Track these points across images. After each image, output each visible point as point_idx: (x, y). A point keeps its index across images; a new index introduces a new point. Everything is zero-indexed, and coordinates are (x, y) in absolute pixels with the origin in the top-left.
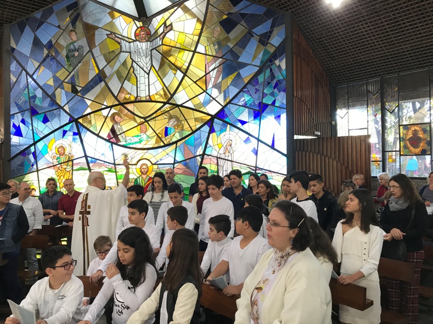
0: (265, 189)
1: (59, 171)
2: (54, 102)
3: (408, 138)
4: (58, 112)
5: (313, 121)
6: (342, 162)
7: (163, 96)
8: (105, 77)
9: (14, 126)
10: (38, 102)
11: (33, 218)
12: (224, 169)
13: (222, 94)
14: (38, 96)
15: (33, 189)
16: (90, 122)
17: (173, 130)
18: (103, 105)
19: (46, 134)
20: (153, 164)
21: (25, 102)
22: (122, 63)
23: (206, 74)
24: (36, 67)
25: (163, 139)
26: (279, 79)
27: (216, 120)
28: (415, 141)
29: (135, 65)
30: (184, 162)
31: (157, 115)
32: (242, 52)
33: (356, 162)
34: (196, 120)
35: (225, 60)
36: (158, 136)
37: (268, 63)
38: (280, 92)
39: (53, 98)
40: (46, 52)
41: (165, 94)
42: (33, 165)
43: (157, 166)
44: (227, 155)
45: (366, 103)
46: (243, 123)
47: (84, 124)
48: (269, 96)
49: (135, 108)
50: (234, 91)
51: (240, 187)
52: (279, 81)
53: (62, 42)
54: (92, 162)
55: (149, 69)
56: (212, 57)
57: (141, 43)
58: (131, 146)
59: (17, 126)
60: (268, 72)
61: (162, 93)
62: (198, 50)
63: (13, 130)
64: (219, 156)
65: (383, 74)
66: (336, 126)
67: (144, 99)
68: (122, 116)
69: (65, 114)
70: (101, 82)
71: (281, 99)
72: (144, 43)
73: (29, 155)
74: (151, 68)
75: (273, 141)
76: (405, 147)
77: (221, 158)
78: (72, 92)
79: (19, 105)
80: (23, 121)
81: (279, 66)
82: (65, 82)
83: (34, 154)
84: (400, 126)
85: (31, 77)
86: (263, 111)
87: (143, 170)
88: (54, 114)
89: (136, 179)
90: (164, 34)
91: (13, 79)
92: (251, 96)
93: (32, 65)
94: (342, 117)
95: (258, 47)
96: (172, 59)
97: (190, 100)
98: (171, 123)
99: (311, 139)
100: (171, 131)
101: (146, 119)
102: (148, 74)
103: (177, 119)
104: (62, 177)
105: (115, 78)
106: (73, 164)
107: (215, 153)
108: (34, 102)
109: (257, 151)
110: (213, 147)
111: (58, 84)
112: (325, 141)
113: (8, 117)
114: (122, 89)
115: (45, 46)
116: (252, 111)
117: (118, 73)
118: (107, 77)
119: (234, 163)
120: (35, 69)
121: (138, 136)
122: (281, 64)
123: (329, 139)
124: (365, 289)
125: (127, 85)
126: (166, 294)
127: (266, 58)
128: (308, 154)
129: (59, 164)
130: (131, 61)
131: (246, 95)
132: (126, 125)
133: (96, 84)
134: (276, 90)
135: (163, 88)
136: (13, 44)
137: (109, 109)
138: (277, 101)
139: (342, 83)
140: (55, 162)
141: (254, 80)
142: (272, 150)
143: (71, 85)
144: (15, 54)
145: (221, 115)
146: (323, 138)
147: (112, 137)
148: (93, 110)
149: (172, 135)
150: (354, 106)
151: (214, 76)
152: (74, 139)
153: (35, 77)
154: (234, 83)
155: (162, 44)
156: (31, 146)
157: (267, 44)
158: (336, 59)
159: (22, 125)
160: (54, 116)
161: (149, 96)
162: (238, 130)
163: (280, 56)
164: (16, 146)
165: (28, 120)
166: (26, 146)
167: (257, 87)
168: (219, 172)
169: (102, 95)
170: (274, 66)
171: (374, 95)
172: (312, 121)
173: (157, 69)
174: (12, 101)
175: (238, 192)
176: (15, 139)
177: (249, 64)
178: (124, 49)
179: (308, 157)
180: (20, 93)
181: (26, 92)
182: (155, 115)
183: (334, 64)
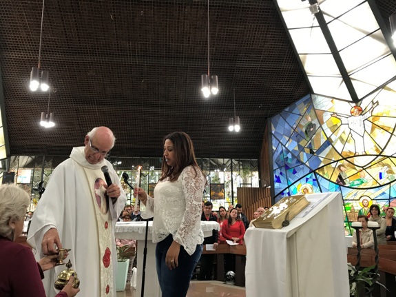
4: (302, 167)
7: (376, 151)
10: (289, 161)
14: (289, 158)
16: (324, 172)
18: (331, 160)
19: (295, 181)
21: (282, 162)
25: (379, 181)
29: (352, 132)
36: (374, 179)
39: (298, 158)
40: (292, 130)
43: (375, 200)
47: (320, 174)
53: (302, 123)
57: (356, 117)
58: (354, 187)
59: (278, 176)
63: (275, 179)
68: (346, 167)
69: (306, 168)
70: (329, 146)
72: (358, 117)
73: (285, 194)
74: (364, 133)
78: (310, 153)
79: (278, 164)
80: (281, 174)
82: (305, 148)
83: (288, 193)
85: (285, 146)
87: (364, 204)
89: (360, 210)
90: (373, 109)
91: (274, 148)
93: (284, 139)
98: (384, 170)
101: (364, 168)
102: (363, 137)
105: (339, 142)
108: (287, 161)
111: (300, 150)
113: (273, 171)
115: (292, 127)
117: (341, 139)
118: (333, 142)
120: (286, 141)
121: (358, 180)
125: (348, 146)
130: (349, 129)
132: (349, 172)
133: (326, 147)
135: (375, 146)
137: (336, 162)
143: (309, 149)
147: (340, 181)
148: (325, 164)
149: (385, 178)
156: (286, 189)
160: (300, 169)
161: (365, 151)
164: (277, 189)
165: (284, 172)
166: (283, 189)
169: (330, 154)
173: (369, 133)
174: (274, 161)
176: (277, 185)
178: (343, 123)
180: (279, 157)
181: (282, 155)
182: (370, 165)
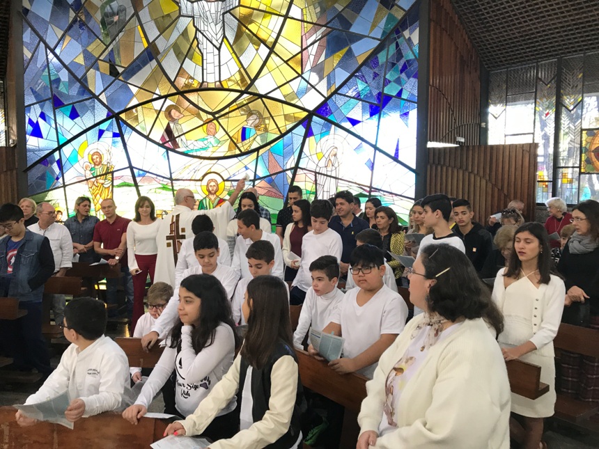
0: (386, 219)
1: (94, 187)
2: (85, 88)
3: (593, 149)
4: (91, 103)
5: (455, 122)
6: (494, 183)
7: (239, 82)
8: (158, 52)
9: (31, 122)
10: (62, 88)
11: (60, 252)
12: (325, 190)
13: (325, 80)
14: (62, 80)
15: (59, 211)
16: (136, 118)
17: (253, 131)
18: (154, 93)
19: (75, 134)
20: (224, 181)
21: (45, 88)
22: (181, 32)
23: (303, 50)
24: (59, 37)
25: (239, 145)
26: (408, 59)
27: (315, 118)
29: (200, 36)
30: (269, 178)
31: (231, 109)
32: (356, 17)
33: (515, 182)
34: (287, 117)
35: (330, 30)
36: (232, 140)
37: (393, 34)
38: (409, 77)
39: (83, 83)
40: (72, 14)
41: (243, 79)
42: (58, 179)
43: (230, 182)
44: (329, 169)
45: (534, 96)
46: (354, 122)
47: (128, 122)
48: (393, 83)
49: (200, 99)
50: (342, 75)
51: (349, 216)
52: (408, 61)
54: (139, 175)
55: (220, 41)
56: (312, 25)
57: (209, 3)
58: (195, 154)
59: (35, 122)
60: (392, 48)
61: (238, 77)
62: (291, 14)
63: (29, 128)
64: (317, 171)
65: (562, 53)
66: (486, 130)
67: (213, 86)
68: (182, 110)
69: (101, 106)
70: (151, 60)
71: (411, 88)
72: (213, 3)
73: (52, 163)
74: (222, 41)
75: (397, 150)
76: (588, 161)
77: (321, 174)
78: (110, 74)
79: (36, 92)
80: (43, 116)
81: (410, 39)
82: (100, 60)
83: (59, 162)
84: (582, 130)
85: (53, 51)
86: (383, 107)
87: (210, 189)
88: (85, 105)
89: (202, 200)
91: (27, 54)
92: (367, 83)
93: (53, 35)
94: (497, 116)
95: (379, 9)
96: (252, 27)
97: (279, 87)
98: (250, 122)
99: (451, 149)
100: (251, 133)
101: (216, 116)
102: (219, 49)
103: (260, 116)
104: (98, 196)
105: (172, 54)
106: (113, 178)
107: (312, 167)
108: (57, 88)
109: (373, 164)
110: (310, 157)
111: (89, 64)
112: (471, 152)
113: (22, 110)
114: (181, 71)
115: (71, 6)
116: (368, 105)
117: (176, 48)
118: (160, 53)
119: (339, 181)
120: (57, 40)
121: (203, 140)
122: (412, 37)
123: (477, 150)
124: (539, 369)
125: (189, 65)
126: (250, 370)
127: (391, 27)
128: (445, 169)
129: (94, 177)
130: (195, 29)
131: (359, 82)
132: (187, 123)
133: (145, 63)
134: (403, 76)
135: (239, 71)
136: (26, 4)
137: (164, 99)
138: (404, 91)
139: (498, 66)
140: (89, 175)
141: (372, 60)
142: (395, 163)
143: (108, 65)
144: (29, 17)
145: (322, 110)
146: (468, 147)
147: (168, 140)
148: (141, 102)
149: (251, 139)
150: (514, 100)
151: (314, 53)
152: (114, 142)
153: (58, 51)
154: (342, 64)
155: (240, 5)
156: (54, 151)
157: (393, 6)
158: (493, 30)
159: (41, 122)
160: (86, 109)
161: (220, 81)
162: (347, 133)
163: (411, 25)
164: (33, 151)
165: (50, 114)
166: (48, 152)
167: (376, 70)
168: (318, 193)
169: (152, 79)
170: (402, 39)
171: (547, 85)
172: (453, 121)
173: (232, 42)
174: (26, 85)
175: (347, 222)
176: (32, 142)
177: (366, 36)
178: (184, 12)
179: (444, 174)
180: (38, 75)
181: (46, 73)
182: (227, 110)
183: (489, 38)
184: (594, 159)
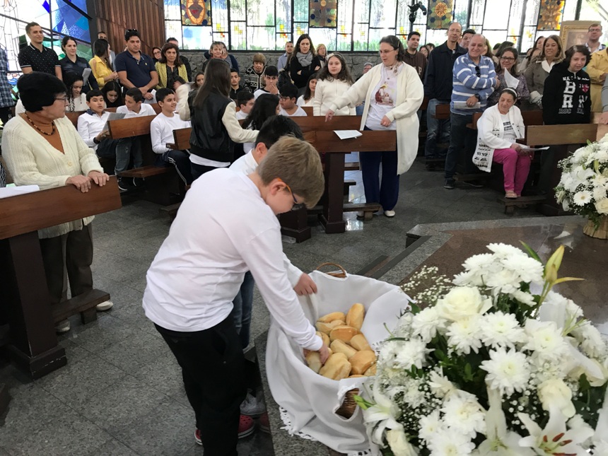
3: (189, 6)
28: (196, 10)
76: (187, 16)
119: (20, 22)
142: (69, 6)
184: (190, 14)
